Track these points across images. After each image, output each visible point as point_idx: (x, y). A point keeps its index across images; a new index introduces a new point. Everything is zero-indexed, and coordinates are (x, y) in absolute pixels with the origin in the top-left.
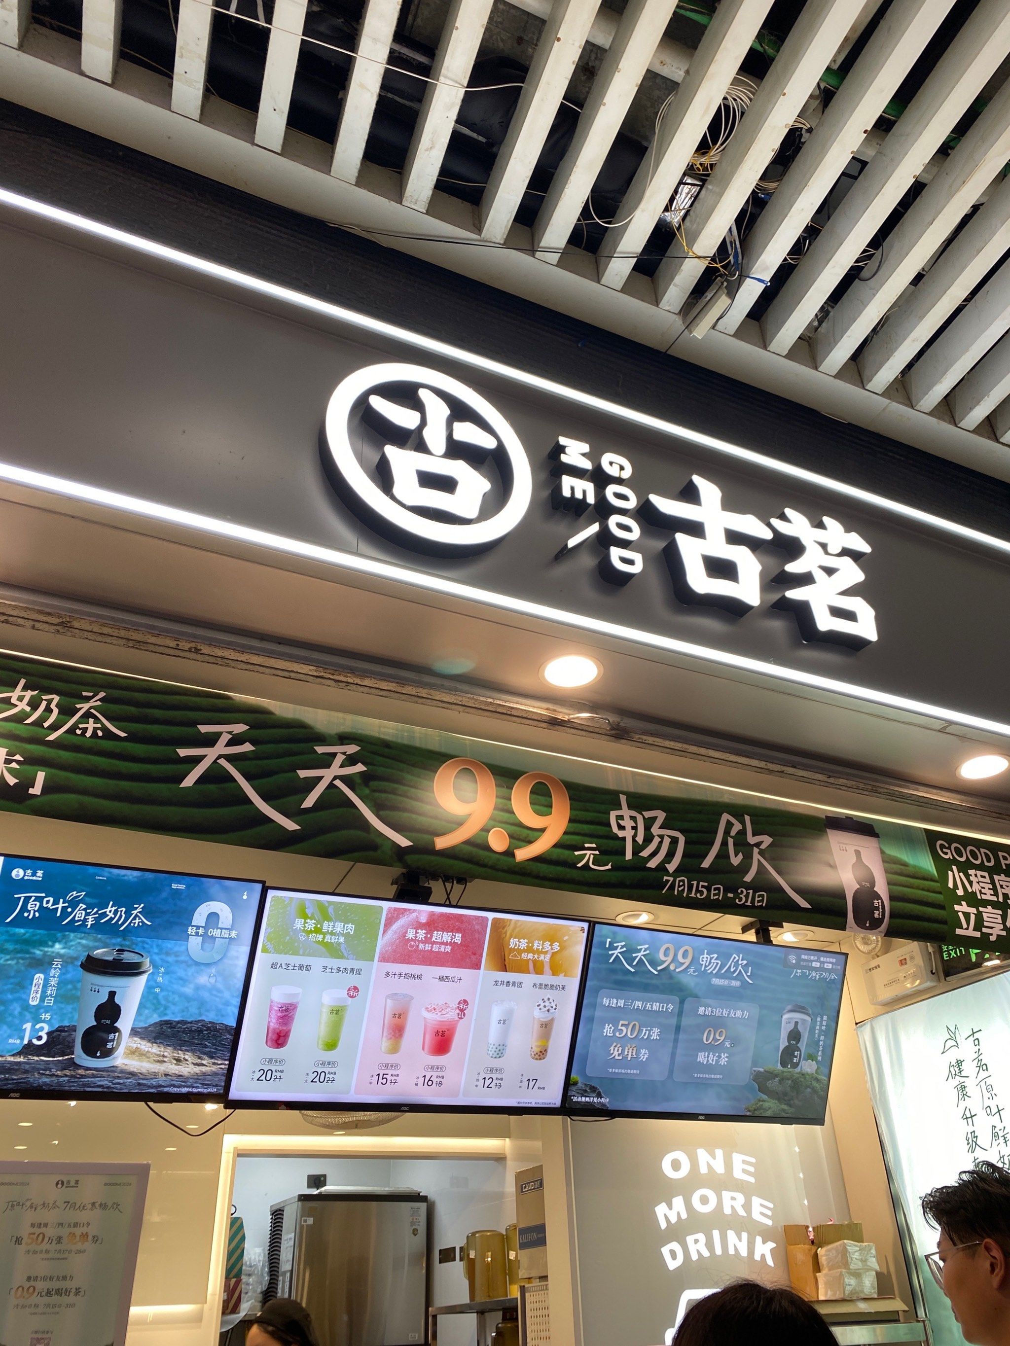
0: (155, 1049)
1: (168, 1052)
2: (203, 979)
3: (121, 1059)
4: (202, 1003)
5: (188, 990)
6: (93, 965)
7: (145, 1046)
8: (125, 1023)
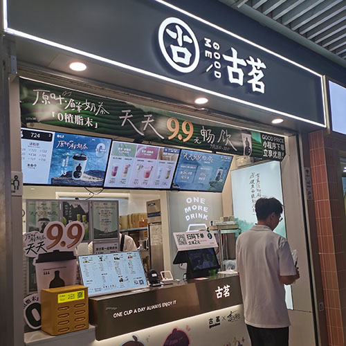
0: (89, 176)
1: (91, 177)
2: (99, 161)
3: (81, 178)
4: (98, 167)
5: (96, 163)
6: (75, 158)
7: (87, 175)
8: (82, 171)
